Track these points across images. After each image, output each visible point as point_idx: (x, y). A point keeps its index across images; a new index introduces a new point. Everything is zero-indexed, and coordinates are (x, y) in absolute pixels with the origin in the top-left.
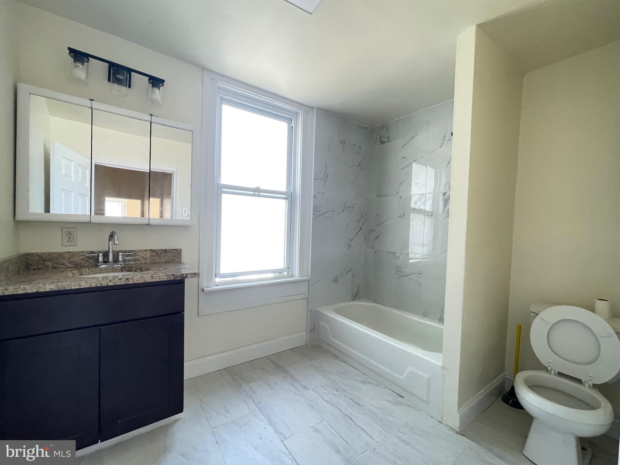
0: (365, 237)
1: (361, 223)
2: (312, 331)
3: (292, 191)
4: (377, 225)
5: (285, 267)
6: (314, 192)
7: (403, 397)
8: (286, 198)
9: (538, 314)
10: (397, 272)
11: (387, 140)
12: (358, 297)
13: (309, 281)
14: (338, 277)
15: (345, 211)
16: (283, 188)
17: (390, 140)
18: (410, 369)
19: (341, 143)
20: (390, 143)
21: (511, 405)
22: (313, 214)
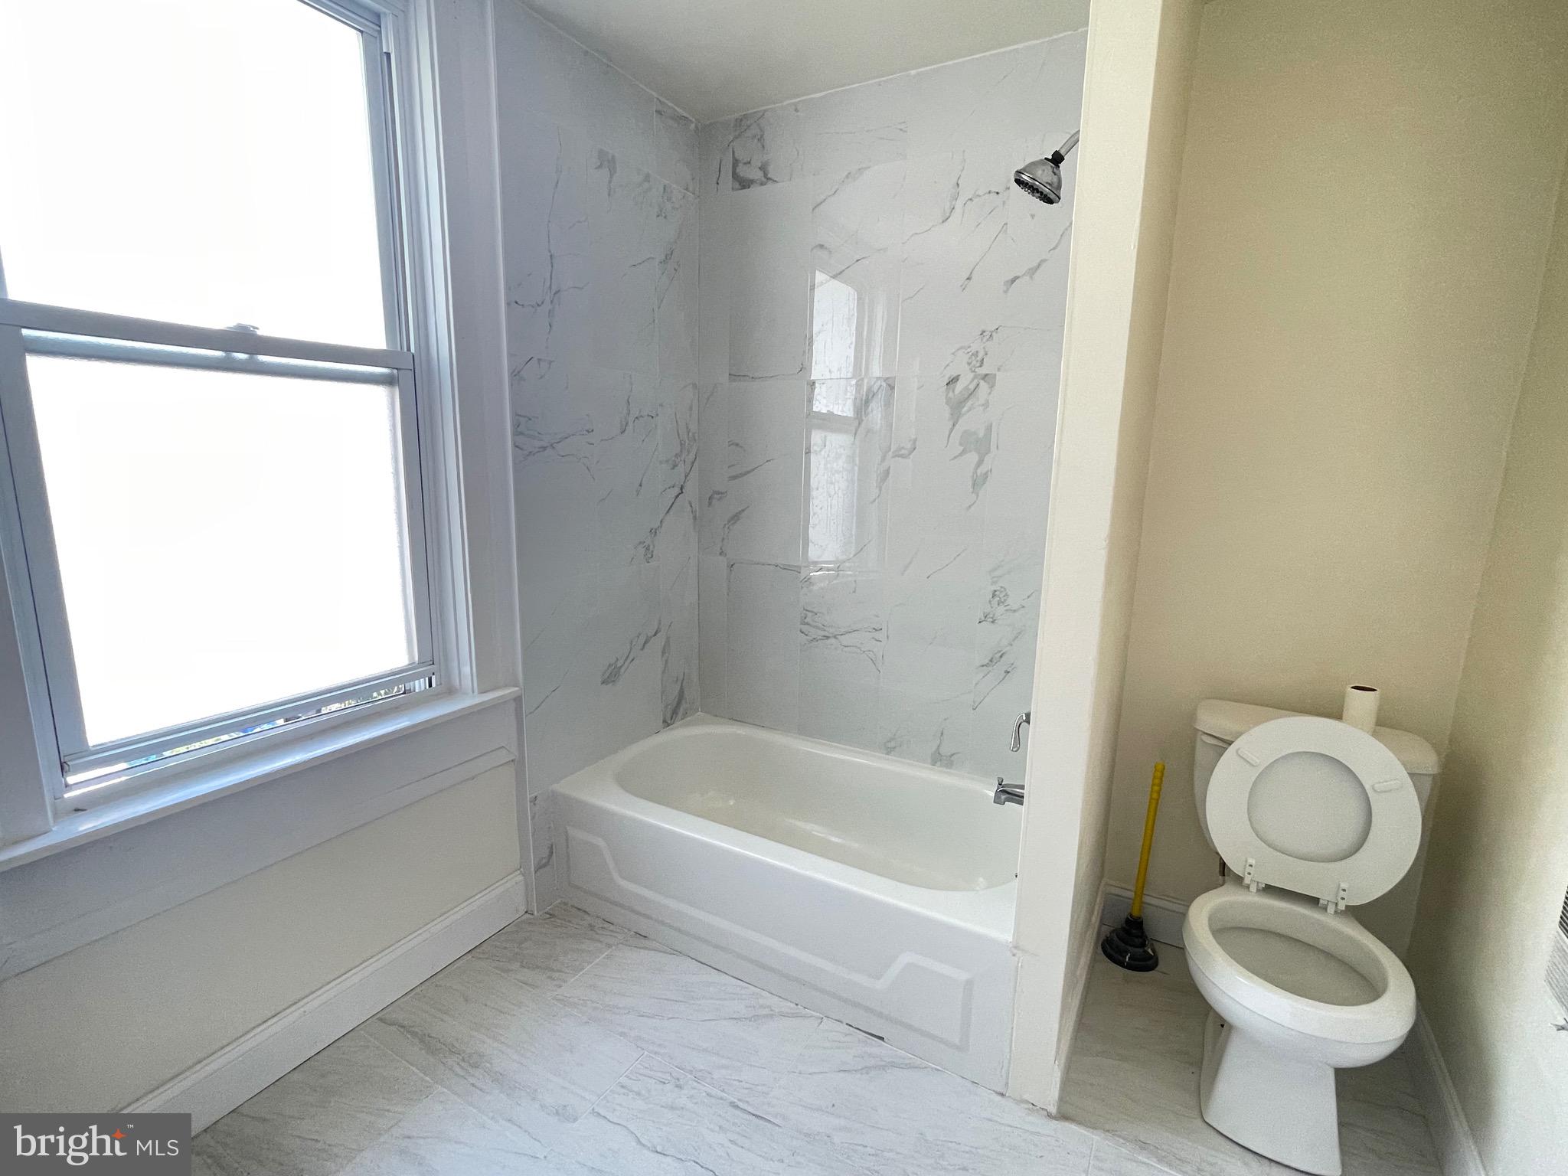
0: (695, 518)
1: (681, 469)
2: (545, 866)
3: (413, 350)
4: (734, 478)
5: (417, 659)
6: (511, 355)
7: (882, 1039)
8: (388, 381)
9: (1230, 743)
10: (805, 628)
11: (758, 175)
12: (681, 711)
13: (518, 700)
14: (619, 665)
15: (630, 428)
16: (376, 339)
17: (769, 176)
18: (906, 958)
19: (600, 167)
20: (770, 186)
21: (1130, 967)
22: (516, 446)
